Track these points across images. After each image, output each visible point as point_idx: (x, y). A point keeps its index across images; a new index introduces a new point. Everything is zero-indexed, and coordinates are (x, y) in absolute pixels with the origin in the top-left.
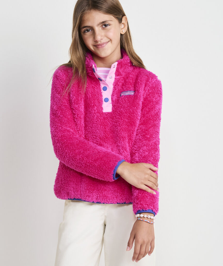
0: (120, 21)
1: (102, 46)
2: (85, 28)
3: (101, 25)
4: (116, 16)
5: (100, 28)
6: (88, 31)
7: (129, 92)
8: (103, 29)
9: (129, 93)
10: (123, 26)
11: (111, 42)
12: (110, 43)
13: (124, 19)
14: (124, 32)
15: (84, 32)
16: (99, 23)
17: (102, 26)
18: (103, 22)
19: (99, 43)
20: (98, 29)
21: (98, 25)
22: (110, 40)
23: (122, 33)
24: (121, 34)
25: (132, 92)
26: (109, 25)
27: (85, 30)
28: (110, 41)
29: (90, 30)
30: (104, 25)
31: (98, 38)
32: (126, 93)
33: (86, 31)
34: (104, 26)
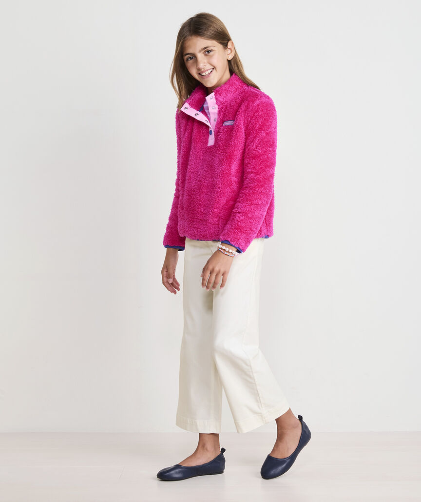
0: (225, 46)
2: (187, 56)
3: (203, 51)
5: (203, 55)
8: (206, 55)
10: (229, 51)
11: (216, 70)
13: (230, 44)
14: (230, 58)
15: (187, 60)
16: (200, 49)
17: (205, 52)
18: (205, 48)
19: (203, 70)
20: (200, 56)
21: (200, 51)
23: (229, 59)
26: (212, 51)
27: (188, 58)
28: (214, 68)
29: (192, 58)
30: (207, 51)
31: (201, 65)
32: (227, 124)
34: (207, 53)
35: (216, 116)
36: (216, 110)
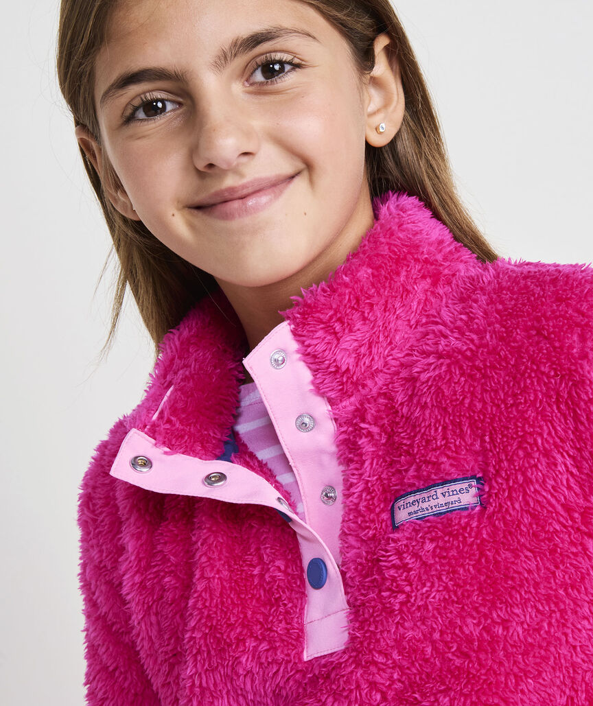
0: (363, 53)
1: (251, 202)
2: (134, 90)
3: (240, 62)
4: (339, 15)
5: (238, 88)
6: (151, 109)
7: (440, 491)
8: (259, 91)
9: (442, 500)
11: (311, 182)
12: (300, 184)
14: (384, 131)
15: (129, 118)
16: (226, 47)
17: (246, 74)
19: (229, 182)
22: (301, 166)
23: (379, 141)
24: (369, 147)
25: (457, 486)
26: (296, 66)
27: (137, 102)
28: (305, 174)
29: (169, 106)
31: (226, 146)
32: (425, 505)
33: (141, 114)
34: (259, 77)
35: (333, 471)
36: (325, 434)
